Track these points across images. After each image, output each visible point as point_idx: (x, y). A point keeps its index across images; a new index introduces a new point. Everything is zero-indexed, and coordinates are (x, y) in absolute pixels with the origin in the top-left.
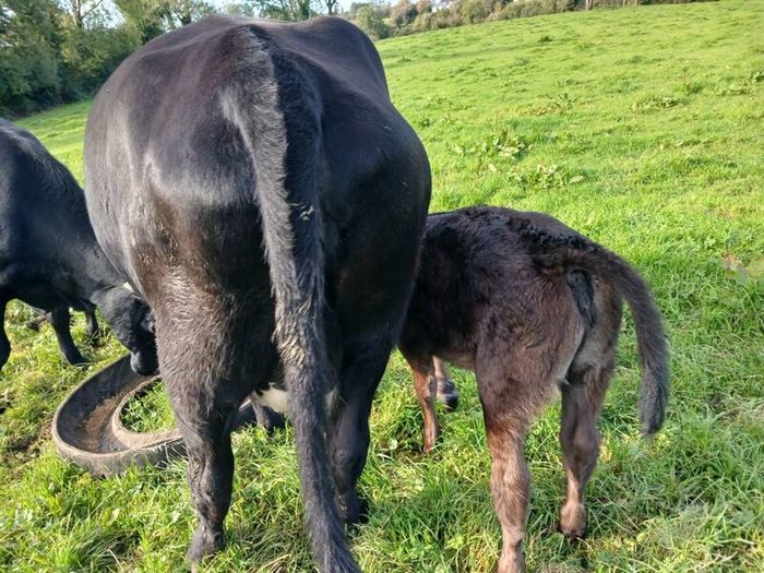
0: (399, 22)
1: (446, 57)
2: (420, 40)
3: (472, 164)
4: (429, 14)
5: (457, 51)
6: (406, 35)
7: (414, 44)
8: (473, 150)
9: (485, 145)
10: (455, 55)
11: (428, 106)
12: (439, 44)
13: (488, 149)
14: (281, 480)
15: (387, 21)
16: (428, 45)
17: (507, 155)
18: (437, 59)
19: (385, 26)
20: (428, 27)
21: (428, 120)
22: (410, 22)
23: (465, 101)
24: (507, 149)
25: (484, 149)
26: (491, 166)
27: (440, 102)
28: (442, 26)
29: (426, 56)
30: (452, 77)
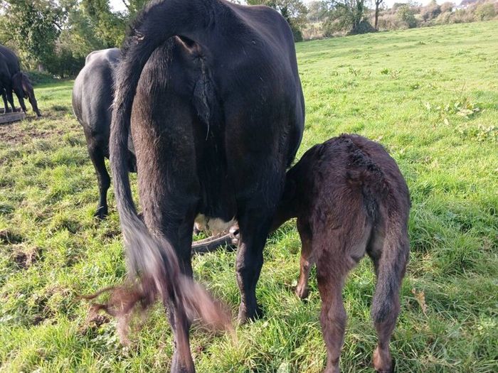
0: (426, 17)
1: (453, 44)
2: (437, 31)
3: (433, 117)
4: (449, 13)
5: (462, 39)
6: (428, 26)
7: (431, 33)
8: (439, 108)
9: (448, 106)
10: (459, 43)
11: (424, 76)
12: (449, 34)
13: (450, 109)
14: (219, 285)
15: (417, 16)
16: (442, 34)
17: (463, 114)
18: (445, 44)
19: (415, 19)
20: (447, 22)
21: (418, 85)
22: (434, 17)
23: (452, 75)
24: (464, 111)
25: (447, 108)
26: (446, 121)
27: (434, 74)
28: (456, 22)
29: (437, 42)
30: (452, 57)
